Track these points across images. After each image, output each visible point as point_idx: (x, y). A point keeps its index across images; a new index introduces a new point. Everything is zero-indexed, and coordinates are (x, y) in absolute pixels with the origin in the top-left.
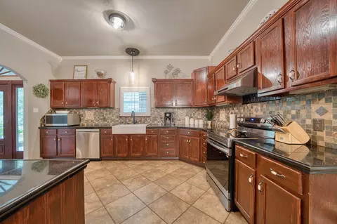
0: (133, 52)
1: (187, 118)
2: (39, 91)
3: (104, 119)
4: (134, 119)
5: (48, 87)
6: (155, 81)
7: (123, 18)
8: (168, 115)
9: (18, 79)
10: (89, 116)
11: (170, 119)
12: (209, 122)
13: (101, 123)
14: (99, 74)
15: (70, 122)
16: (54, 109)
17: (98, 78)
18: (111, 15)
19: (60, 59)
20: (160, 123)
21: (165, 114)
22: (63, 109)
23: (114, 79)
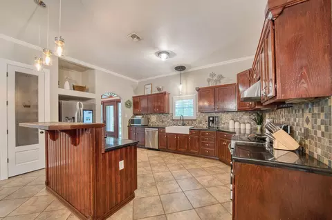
0: (181, 68)
1: (231, 122)
2: (127, 105)
3: (163, 122)
4: (183, 122)
5: (132, 101)
6: (198, 90)
7: (167, 53)
8: (211, 119)
9: (118, 98)
10: (154, 119)
11: (213, 122)
12: (259, 127)
13: (161, 125)
14: (159, 89)
15: (143, 123)
16: (135, 114)
17: (158, 92)
18: (159, 54)
19: (137, 81)
20: (204, 126)
21: (209, 117)
22: (140, 114)
23: (168, 91)
